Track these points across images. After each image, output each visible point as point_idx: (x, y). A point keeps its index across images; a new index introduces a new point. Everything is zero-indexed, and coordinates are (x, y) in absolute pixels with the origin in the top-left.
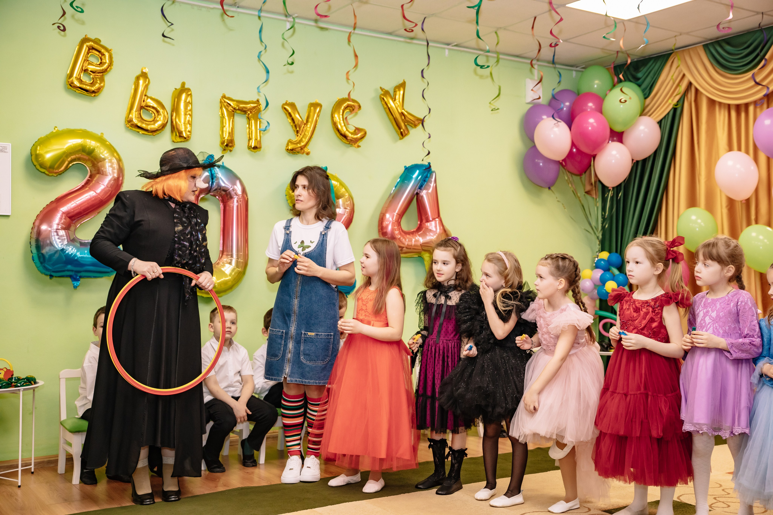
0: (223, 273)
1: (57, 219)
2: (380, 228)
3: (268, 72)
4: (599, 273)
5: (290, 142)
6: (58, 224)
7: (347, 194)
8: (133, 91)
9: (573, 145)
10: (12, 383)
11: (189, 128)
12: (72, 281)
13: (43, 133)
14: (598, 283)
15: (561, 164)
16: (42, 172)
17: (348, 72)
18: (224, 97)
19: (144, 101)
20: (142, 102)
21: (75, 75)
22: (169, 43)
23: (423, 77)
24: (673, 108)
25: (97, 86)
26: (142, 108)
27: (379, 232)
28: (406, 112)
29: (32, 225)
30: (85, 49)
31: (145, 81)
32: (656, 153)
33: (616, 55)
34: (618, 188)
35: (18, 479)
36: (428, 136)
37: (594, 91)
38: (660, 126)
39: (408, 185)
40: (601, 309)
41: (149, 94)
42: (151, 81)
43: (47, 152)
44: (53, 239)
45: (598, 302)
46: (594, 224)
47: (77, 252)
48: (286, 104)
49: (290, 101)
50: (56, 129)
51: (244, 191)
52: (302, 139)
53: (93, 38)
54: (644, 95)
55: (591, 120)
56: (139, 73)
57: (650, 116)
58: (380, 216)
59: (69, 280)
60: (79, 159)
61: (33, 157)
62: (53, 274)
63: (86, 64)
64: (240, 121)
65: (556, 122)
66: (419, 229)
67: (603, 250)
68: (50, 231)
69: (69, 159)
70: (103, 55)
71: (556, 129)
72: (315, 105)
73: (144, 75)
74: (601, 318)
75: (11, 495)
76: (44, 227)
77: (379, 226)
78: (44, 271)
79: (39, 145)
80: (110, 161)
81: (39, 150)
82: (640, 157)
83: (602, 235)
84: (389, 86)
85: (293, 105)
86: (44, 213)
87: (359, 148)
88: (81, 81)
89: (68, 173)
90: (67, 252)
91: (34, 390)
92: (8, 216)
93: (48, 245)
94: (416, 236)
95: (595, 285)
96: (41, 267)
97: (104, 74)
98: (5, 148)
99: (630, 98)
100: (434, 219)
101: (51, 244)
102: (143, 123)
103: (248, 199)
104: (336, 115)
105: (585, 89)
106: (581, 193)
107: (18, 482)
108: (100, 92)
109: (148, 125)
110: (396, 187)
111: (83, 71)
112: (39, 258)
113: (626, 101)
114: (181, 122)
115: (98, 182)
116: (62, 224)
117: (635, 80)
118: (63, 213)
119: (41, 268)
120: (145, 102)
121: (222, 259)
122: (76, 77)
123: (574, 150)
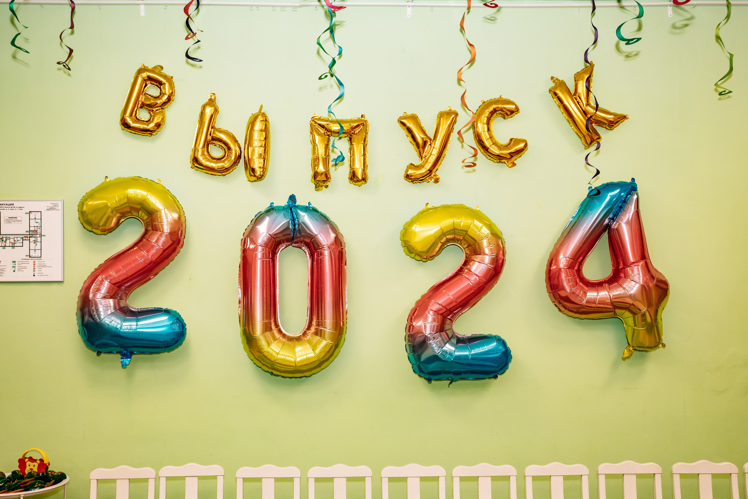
5: (410, 166)
7: (491, 234)
8: (197, 124)
12: (122, 358)
16: (89, 231)
17: (461, 69)
18: (314, 118)
19: (210, 135)
25: (155, 123)
30: (140, 80)
41: (217, 126)
42: (219, 107)
48: (404, 117)
49: (409, 113)
50: (107, 179)
52: (427, 161)
53: (149, 66)
56: (204, 101)
60: (132, 212)
61: (80, 214)
62: (100, 350)
63: (142, 98)
66: (614, 277)
69: (119, 215)
70: (162, 84)
72: (447, 114)
73: (211, 102)
78: (91, 346)
79: (88, 200)
81: (86, 207)
84: (567, 75)
85: (414, 118)
87: (516, 166)
88: (136, 119)
89: (121, 228)
92: (61, 282)
94: (607, 289)
97: (163, 107)
98: (56, 205)
100: (636, 262)
102: (211, 161)
104: (479, 125)
108: (159, 129)
109: (218, 163)
110: (574, 218)
111: (139, 107)
112: (85, 331)
116: (110, 290)
119: (88, 343)
121: (309, 328)
122: (130, 115)
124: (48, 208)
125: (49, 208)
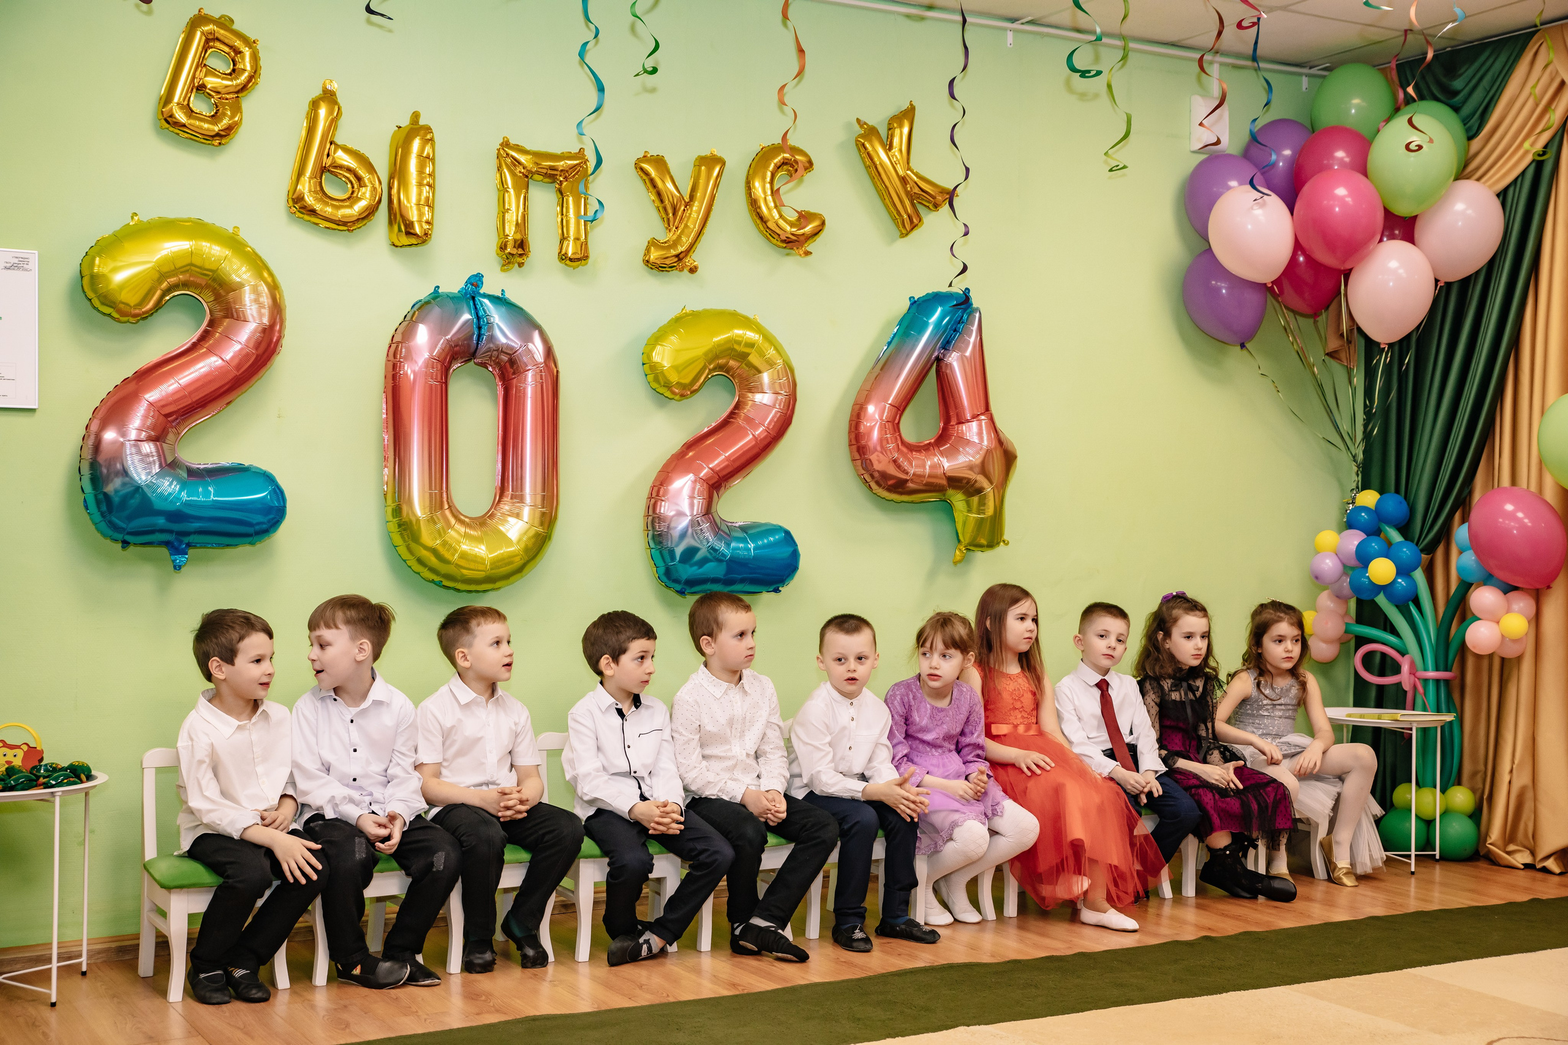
0: (504, 538)
1: (137, 420)
2: (853, 436)
3: (601, 89)
4: (1354, 539)
5: (653, 243)
6: (140, 430)
7: (780, 361)
8: (304, 133)
9: (1298, 246)
10: (38, 777)
11: (427, 216)
12: (171, 554)
13: (107, 228)
14: (1353, 562)
15: (1271, 290)
16: (104, 314)
17: (784, 86)
18: (506, 144)
19: (328, 155)
20: (325, 157)
21: (176, 99)
22: (380, 27)
23: (952, 96)
24: (1533, 161)
25: (225, 122)
26: (323, 170)
27: (850, 445)
28: (916, 175)
29: (84, 432)
30: (198, 38)
31: (331, 112)
32: (1492, 265)
33: (1403, 38)
34: (1403, 344)
35: (50, 988)
36: (963, 230)
37: (1349, 123)
38: (1503, 205)
39: (918, 341)
40: (1360, 620)
41: (339, 140)
42: (343, 110)
43: (116, 270)
44: (130, 462)
45: (1353, 604)
46: (1345, 426)
47: (181, 490)
48: (645, 158)
49: (653, 152)
50: (136, 218)
51: (549, 353)
52: (679, 237)
53: (216, 15)
54: (1467, 130)
55: (1341, 191)
56: (317, 92)
57: (1478, 180)
58: (853, 410)
59: (164, 551)
60: (185, 285)
61: (86, 280)
62: (128, 538)
63: (201, 74)
64: (542, 198)
65: (1258, 195)
66: (942, 438)
67: (1365, 486)
68: (122, 444)
69: (164, 285)
70: (238, 52)
71: (1258, 212)
72: (711, 161)
73: (329, 96)
74: (1361, 641)
75: (33, 1024)
76: (110, 435)
77: (850, 432)
78: (110, 533)
79: (99, 254)
80: (255, 290)
81: (99, 266)
82: (1456, 274)
83: (1364, 452)
84: (877, 118)
85: (659, 162)
86: (109, 403)
87: (809, 258)
88: (190, 112)
89: (162, 316)
90: (159, 490)
91: (87, 794)
92: (32, 410)
93: (117, 474)
94: (936, 455)
95: (1344, 565)
96: (103, 523)
97: (240, 95)
98: (25, 260)
99: (1431, 141)
100: (975, 417)
101: (125, 473)
102: (327, 204)
103: (557, 372)
104: (757, 184)
105: (1327, 117)
106: (1316, 356)
107: (49, 996)
108: (232, 136)
109: (338, 208)
110: (889, 344)
111: (195, 90)
112: (98, 503)
113: (1420, 147)
114: (411, 200)
115: (227, 337)
116: (148, 428)
117: (1448, 97)
118: (151, 404)
119: (103, 525)
120: (330, 158)
121: (501, 506)
122: (178, 104)
123: (1301, 259)
124: (8, 265)
125: (10, 265)
